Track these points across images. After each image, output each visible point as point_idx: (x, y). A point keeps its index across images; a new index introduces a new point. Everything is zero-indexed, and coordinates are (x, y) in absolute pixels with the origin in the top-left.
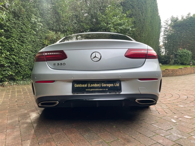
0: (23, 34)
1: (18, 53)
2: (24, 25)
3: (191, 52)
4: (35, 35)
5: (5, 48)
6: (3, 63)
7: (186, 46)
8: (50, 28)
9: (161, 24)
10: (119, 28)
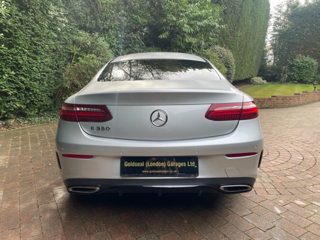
0: (35, 39)
1: (29, 72)
2: (37, 22)
3: (317, 61)
4: (55, 39)
5: (6, 64)
6: (6, 90)
7: (310, 51)
8: (80, 26)
9: (269, 12)
10: (197, 25)
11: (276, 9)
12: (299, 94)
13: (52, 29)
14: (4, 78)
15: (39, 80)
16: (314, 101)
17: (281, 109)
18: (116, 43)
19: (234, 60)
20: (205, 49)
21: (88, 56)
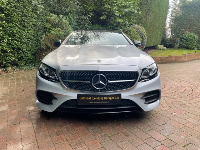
0: (24, 18)
1: (20, 39)
2: (25, 8)
3: (198, 36)
4: (36, 18)
5: (6, 33)
6: (6, 49)
7: (193, 29)
8: (51, 10)
9: (169, 4)
10: (123, 11)
11: (173, 3)
12: (185, 55)
13: (34, 12)
14: (5, 42)
15: (26, 43)
16: (194, 60)
17: (174, 64)
18: (73, 22)
19: (146, 34)
20: (129, 26)
21: (56, 29)
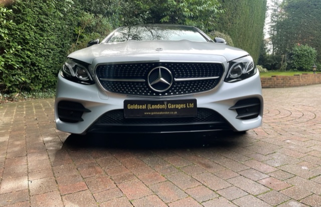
0: (43, 17)
1: (35, 48)
2: (45, 2)
3: (316, 49)
4: (61, 19)
5: (14, 39)
6: (12, 63)
7: (308, 40)
9: (266, 4)
10: (196, 9)
11: (273, 2)
13: (59, 9)
14: (12, 52)
15: (44, 56)
16: (314, 84)
17: (282, 89)
21: (92, 34)
